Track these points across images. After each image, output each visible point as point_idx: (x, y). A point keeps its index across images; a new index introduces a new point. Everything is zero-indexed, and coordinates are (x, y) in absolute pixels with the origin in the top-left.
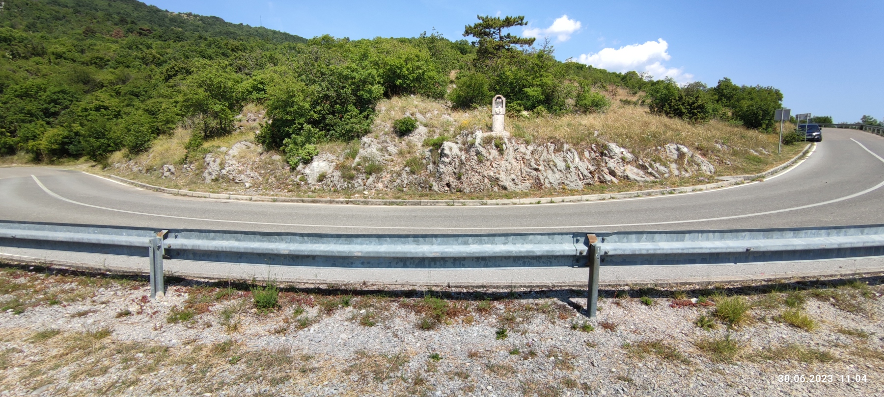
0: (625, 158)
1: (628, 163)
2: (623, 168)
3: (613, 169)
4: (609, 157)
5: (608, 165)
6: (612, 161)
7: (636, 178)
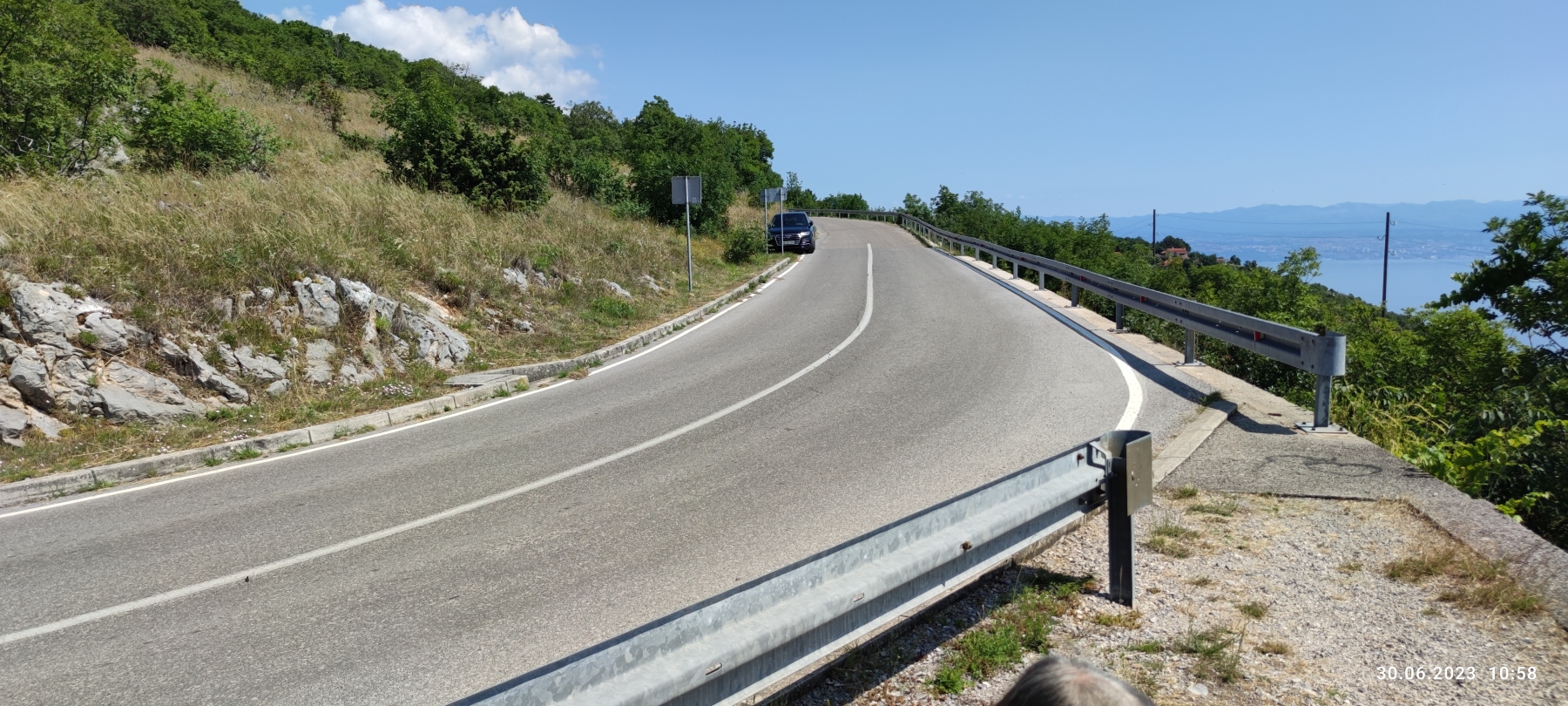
0: (94, 338)
1: (107, 355)
2: (84, 376)
3: (37, 382)
4: (17, 338)
5: (16, 370)
6: (31, 351)
7: (142, 409)
